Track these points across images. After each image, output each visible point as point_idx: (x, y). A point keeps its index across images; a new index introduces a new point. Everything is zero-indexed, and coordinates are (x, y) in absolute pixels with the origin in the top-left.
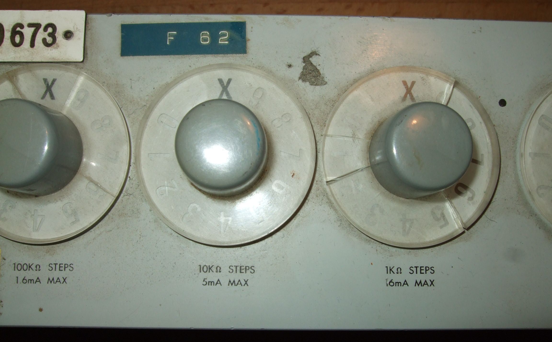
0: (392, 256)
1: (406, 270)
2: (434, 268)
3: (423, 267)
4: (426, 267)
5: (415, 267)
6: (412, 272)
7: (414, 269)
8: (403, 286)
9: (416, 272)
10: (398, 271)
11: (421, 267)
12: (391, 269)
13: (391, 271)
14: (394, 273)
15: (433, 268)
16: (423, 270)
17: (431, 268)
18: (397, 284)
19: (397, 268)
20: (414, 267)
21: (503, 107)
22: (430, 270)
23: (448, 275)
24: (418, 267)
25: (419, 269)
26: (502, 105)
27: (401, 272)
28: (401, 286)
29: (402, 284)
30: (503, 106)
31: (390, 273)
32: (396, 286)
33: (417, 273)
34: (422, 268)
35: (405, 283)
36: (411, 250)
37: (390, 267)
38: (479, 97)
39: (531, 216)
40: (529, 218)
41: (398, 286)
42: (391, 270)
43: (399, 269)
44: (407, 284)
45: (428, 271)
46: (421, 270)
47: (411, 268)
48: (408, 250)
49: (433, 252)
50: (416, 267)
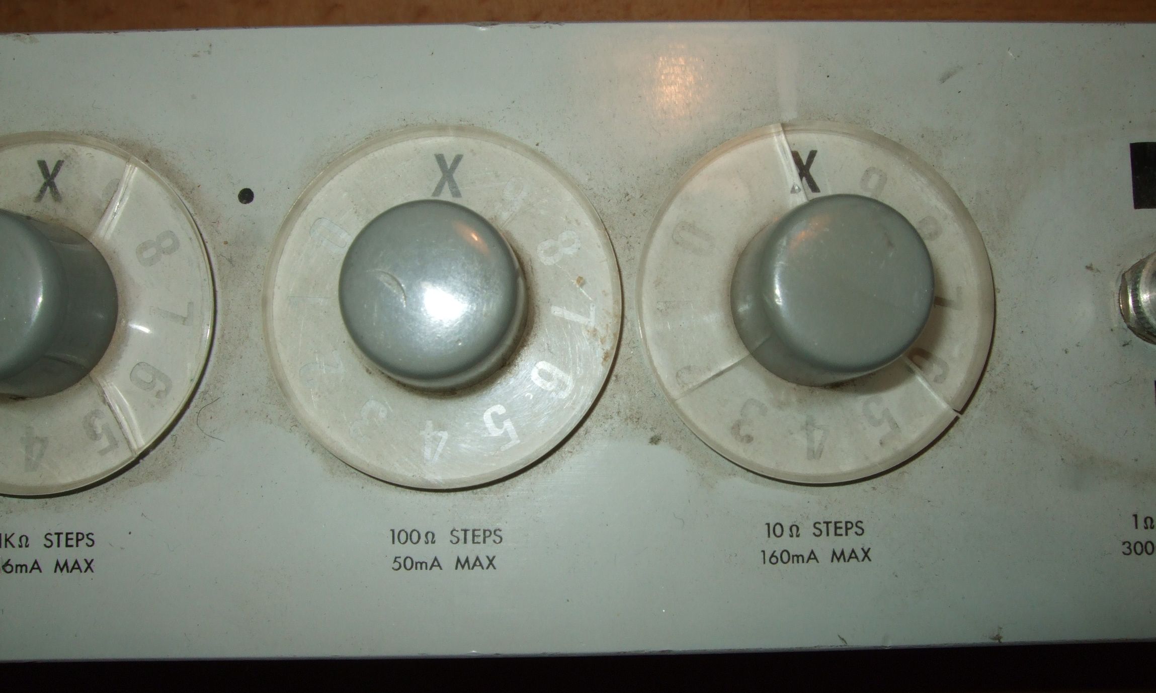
0: (11, 512)
1: (38, 542)
2: (93, 536)
3: (72, 533)
4: (78, 534)
5: (56, 534)
6: (49, 544)
7: (54, 538)
8: (31, 572)
9: (57, 545)
10: (21, 543)
11: (67, 534)
12: (8, 537)
13: (8, 543)
14: (13, 547)
15: (93, 534)
16: (72, 539)
17: (87, 535)
18: (19, 568)
19: (20, 536)
20: (53, 533)
21: (247, 204)
22: (86, 540)
23: (122, 549)
24: (62, 533)
25: (63, 538)
26: (245, 201)
27: (27, 544)
28: (26, 571)
29: (29, 569)
30: (245, 203)
31: (6, 547)
32: (16, 572)
33: (59, 546)
34: (70, 536)
35: (36, 566)
36: (47, 500)
37: (6, 535)
38: (198, 185)
39: (296, 426)
40: (291, 431)
41: (21, 572)
42: (7, 540)
43: (24, 539)
44: (39, 568)
45: (82, 541)
46: (67, 539)
47: (48, 537)
48: (43, 500)
49: (92, 502)
50: (59, 534)
